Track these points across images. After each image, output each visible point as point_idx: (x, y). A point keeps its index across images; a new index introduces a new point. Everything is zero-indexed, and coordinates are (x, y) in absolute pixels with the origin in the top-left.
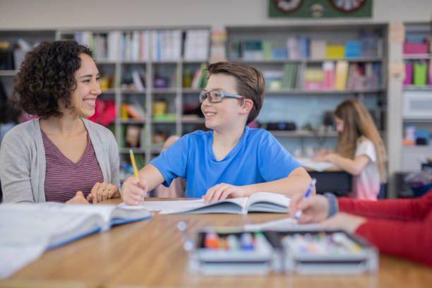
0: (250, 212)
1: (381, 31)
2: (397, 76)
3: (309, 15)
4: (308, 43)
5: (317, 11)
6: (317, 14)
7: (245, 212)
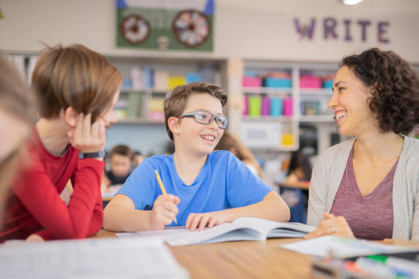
0: (269, 238)
1: (219, 66)
2: (237, 107)
3: (156, 46)
4: (152, 74)
5: (163, 43)
6: (163, 46)
7: (263, 238)
